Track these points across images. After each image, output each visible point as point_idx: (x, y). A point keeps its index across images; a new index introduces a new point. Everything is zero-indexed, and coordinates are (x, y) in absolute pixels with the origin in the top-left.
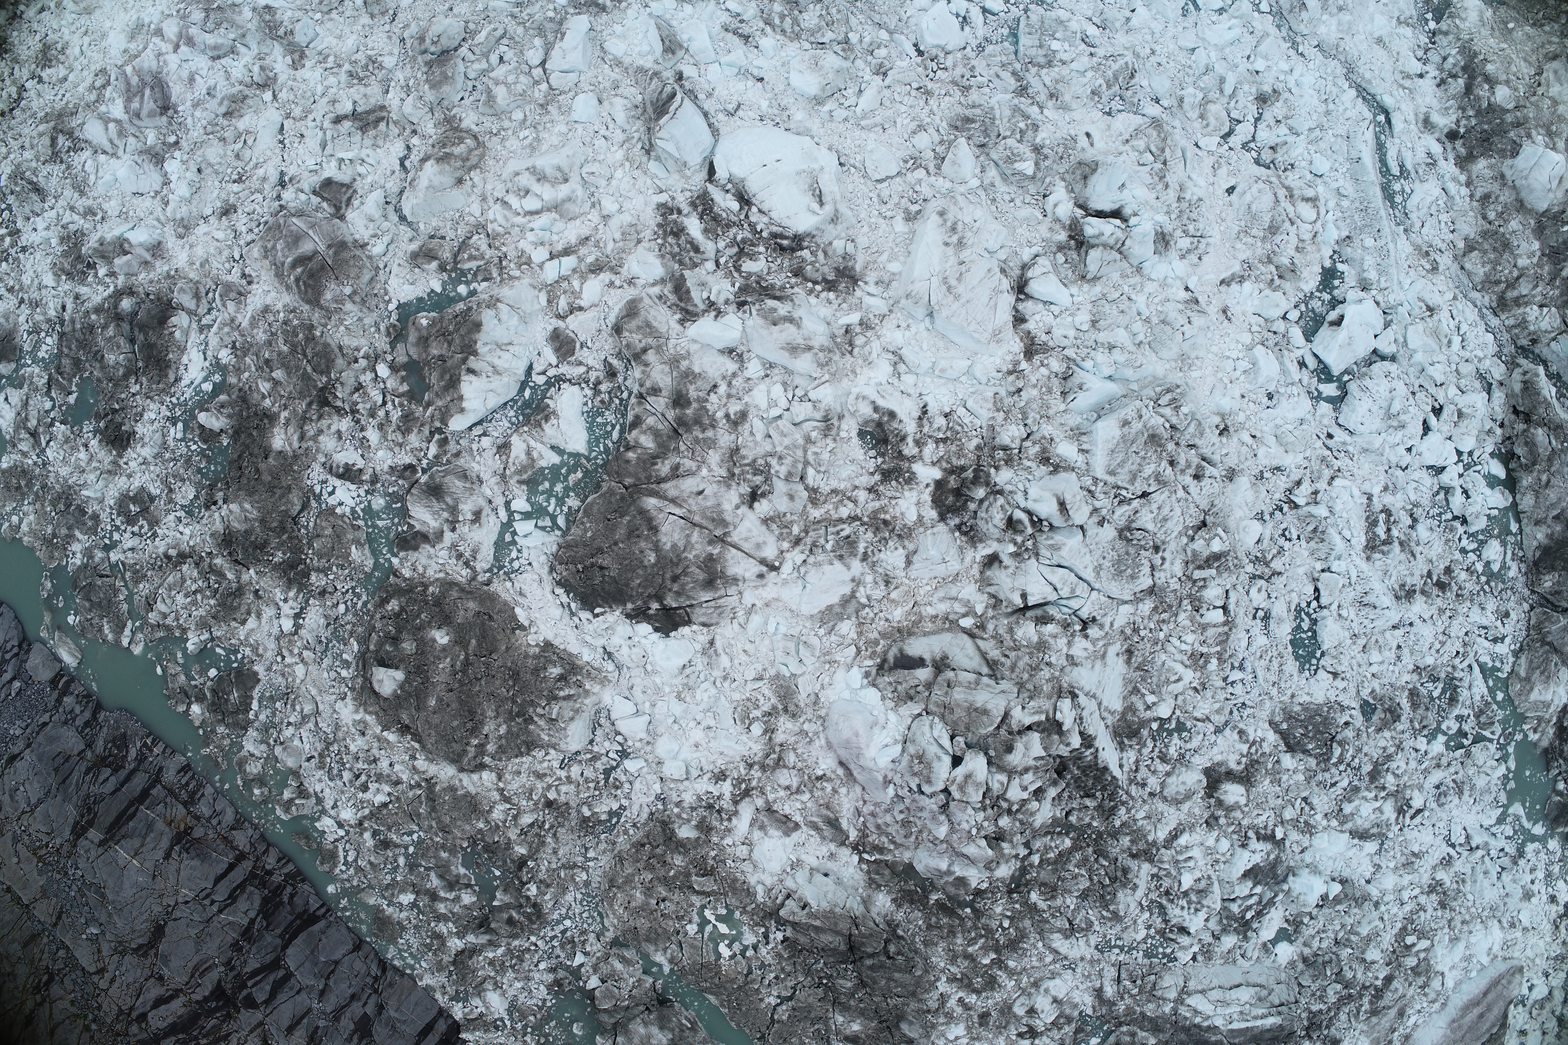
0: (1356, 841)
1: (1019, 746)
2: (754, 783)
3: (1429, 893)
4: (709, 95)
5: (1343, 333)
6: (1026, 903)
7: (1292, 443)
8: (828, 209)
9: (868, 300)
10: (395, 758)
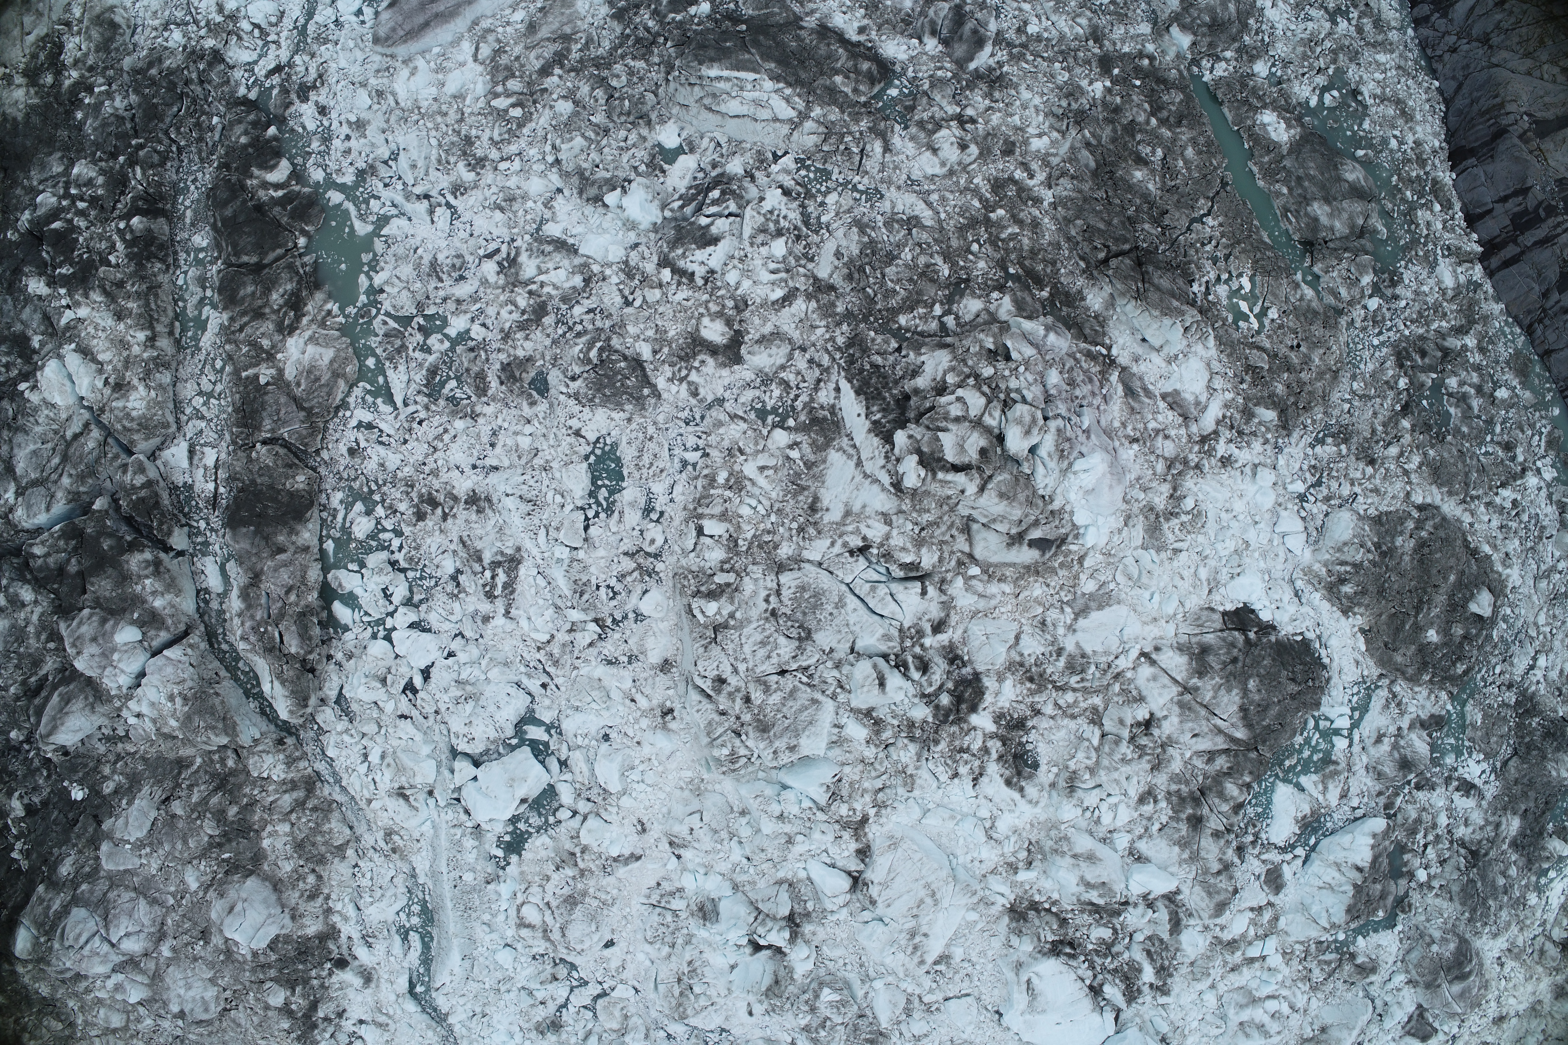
0: (571, 241)
1: (971, 453)
2: (1196, 448)
3: (485, 158)
5: (521, 793)
6: (953, 265)
7: (591, 688)
9: (1005, 890)
10: (1485, 527)
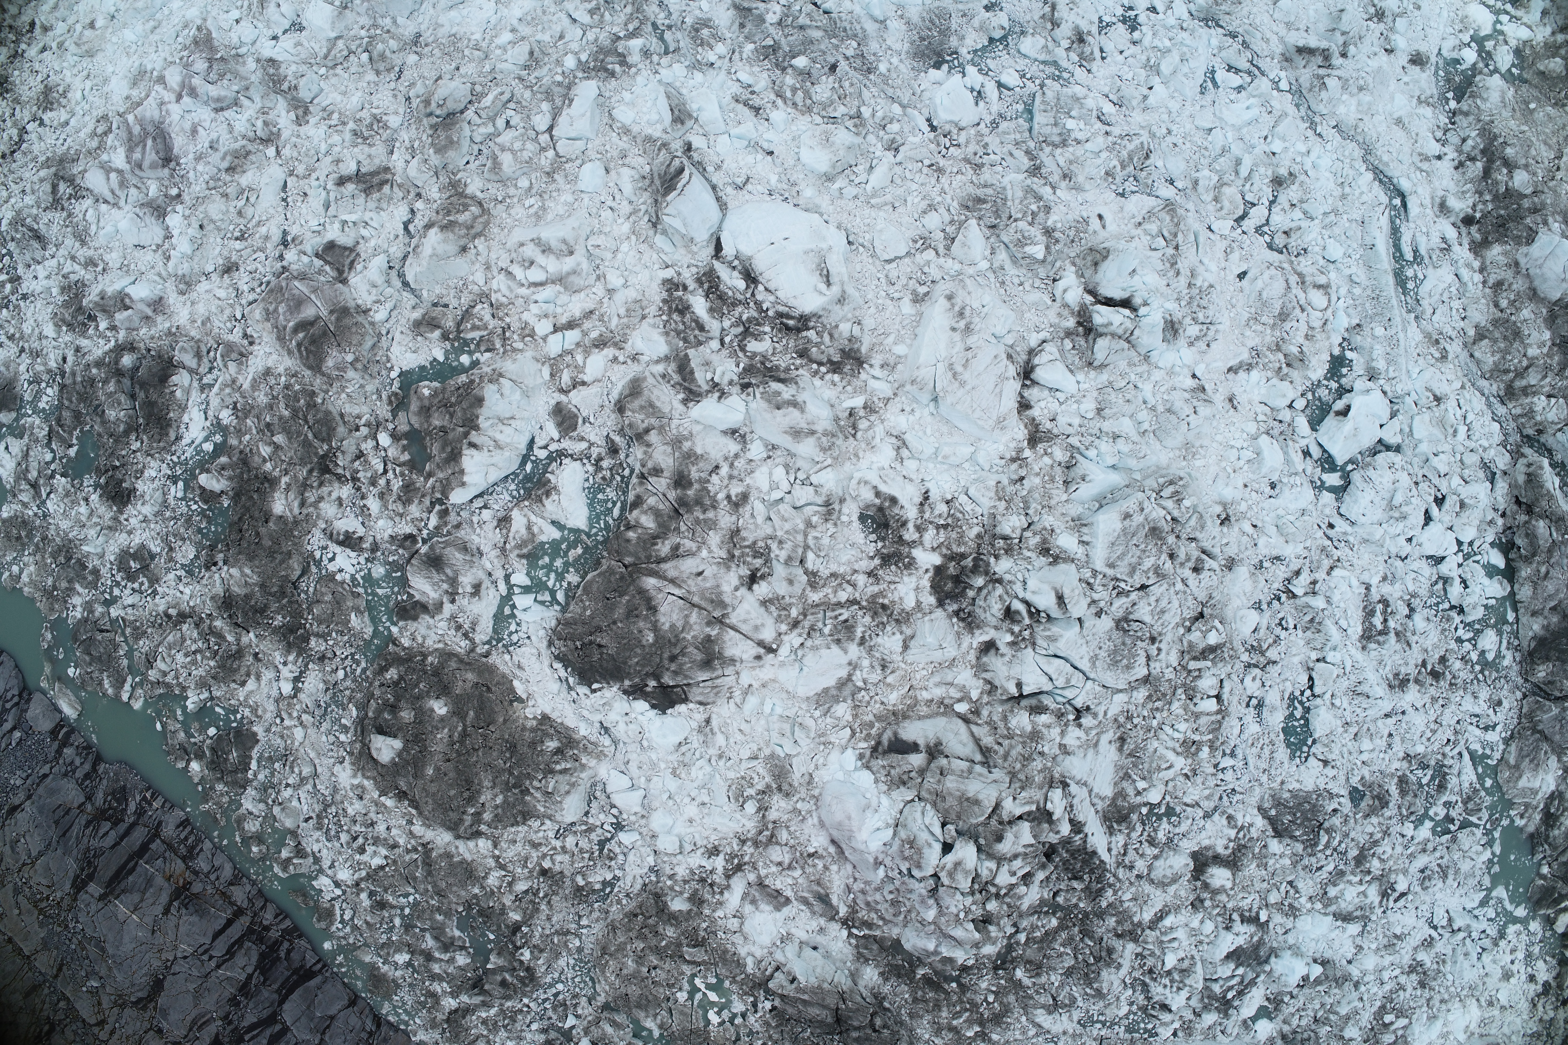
0: (1339, 923)
1: (1009, 836)
2: (746, 859)
3: (1409, 973)
4: (718, 168)
5: (1348, 423)
6: (1011, 979)
7: (1293, 534)
8: (835, 289)
9: (873, 383)
10: (392, 823)
